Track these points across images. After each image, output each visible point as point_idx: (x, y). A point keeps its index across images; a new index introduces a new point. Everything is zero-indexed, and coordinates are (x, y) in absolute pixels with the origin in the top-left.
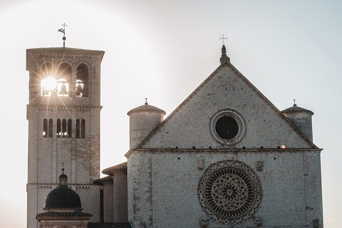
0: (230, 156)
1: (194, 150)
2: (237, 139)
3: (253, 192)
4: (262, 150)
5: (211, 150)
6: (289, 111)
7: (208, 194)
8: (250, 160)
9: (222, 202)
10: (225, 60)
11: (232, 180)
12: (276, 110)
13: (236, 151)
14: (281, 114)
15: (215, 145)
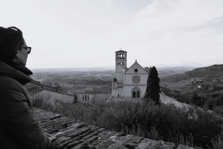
0: (136, 75)
1: (131, 74)
2: (137, 72)
3: (139, 80)
4: (141, 74)
5: (134, 74)
6: (145, 68)
7: (133, 80)
8: (139, 75)
9: (135, 81)
10: (136, 61)
11: (137, 78)
12: (143, 68)
13: (137, 74)
14: (144, 69)
15: (134, 73)
